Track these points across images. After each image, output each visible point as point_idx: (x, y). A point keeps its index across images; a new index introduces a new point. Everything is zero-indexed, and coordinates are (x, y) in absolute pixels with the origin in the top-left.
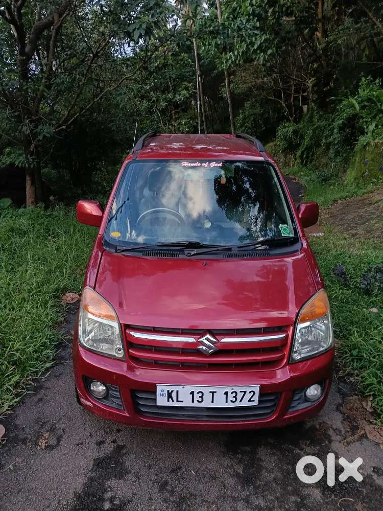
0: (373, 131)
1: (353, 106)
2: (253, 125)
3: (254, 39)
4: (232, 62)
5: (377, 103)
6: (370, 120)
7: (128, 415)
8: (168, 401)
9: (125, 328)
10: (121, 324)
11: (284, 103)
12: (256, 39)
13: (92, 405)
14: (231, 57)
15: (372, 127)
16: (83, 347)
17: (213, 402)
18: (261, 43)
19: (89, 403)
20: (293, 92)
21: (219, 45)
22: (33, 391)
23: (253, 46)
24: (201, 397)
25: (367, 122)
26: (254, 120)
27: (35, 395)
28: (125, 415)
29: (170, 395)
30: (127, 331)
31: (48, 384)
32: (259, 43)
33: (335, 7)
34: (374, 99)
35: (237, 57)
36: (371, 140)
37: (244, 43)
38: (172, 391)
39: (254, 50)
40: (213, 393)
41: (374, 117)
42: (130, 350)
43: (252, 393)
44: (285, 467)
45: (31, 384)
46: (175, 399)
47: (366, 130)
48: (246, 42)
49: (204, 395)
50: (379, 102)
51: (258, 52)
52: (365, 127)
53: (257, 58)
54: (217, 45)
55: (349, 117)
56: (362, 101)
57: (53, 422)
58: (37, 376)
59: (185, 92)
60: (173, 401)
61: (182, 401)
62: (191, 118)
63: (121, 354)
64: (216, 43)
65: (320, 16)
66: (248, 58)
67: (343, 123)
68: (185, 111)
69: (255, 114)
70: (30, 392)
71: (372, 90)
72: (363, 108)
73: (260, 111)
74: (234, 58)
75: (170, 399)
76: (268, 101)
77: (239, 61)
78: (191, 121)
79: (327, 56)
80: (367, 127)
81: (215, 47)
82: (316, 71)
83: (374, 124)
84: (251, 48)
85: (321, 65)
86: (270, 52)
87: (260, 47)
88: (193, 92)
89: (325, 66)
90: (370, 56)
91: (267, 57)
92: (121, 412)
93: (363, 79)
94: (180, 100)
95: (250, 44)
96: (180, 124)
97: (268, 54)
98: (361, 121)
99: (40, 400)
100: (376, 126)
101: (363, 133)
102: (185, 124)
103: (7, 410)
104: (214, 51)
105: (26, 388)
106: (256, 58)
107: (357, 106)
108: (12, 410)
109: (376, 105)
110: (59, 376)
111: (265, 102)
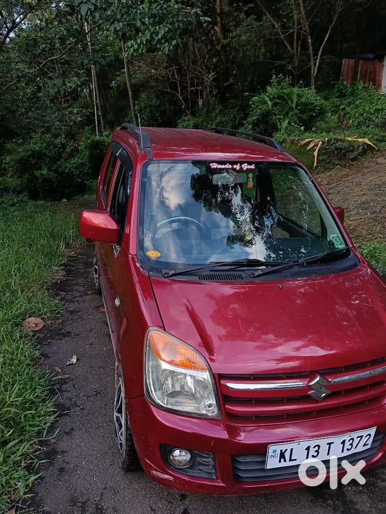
0: (287, 128)
1: (266, 103)
2: (150, 117)
3: (157, 28)
4: (134, 50)
5: (288, 101)
6: (282, 117)
7: (223, 485)
8: (280, 461)
9: (218, 378)
10: (213, 374)
11: (181, 96)
12: (160, 28)
13: (171, 478)
14: (132, 46)
15: (285, 124)
16: (159, 407)
17: (328, 454)
18: (165, 33)
19: (166, 476)
20: (189, 85)
21: (118, 31)
22: (47, 459)
23: (157, 35)
24: (317, 451)
25: (279, 119)
26: (150, 112)
27: (51, 464)
28: (220, 485)
29: (282, 455)
30: (222, 382)
31: (62, 446)
32: (163, 32)
33: (233, 3)
34: (286, 96)
35: (139, 45)
36: (286, 137)
37: (147, 31)
38: (286, 450)
39: (158, 39)
40: (329, 444)
41: (287, 114)
42: (226, 406)
43: (368, 437)
44: (381, 507)
45: (39, 450)
46: (287, 458)
47: (279, 127)
48: (150, 30)
49: (320, 448)
50: (289, 100)
51: (163, 42)
52: (279, 124)
53: (162, 48)
54: (116, 31)
55: (263, 113)
56: (274, 98)
57: (95, 501)
58: (42, 438)
59: (75, 79)
60: (285, 461)
61: (296, 460)
62: (83, 107)
63: (213, 412)
64: (115, 29)
65: (218, 11)
66: (151, 48)
67: (258, 120)
68: (75, 99)
69: (151, 106)
70: (43, 461)
71: (282, 88)
72: (275, 104)
73: (156, 103)
74: (136, 47)
75: (282, 460)
76: (163, 93)
77: (142, 50)
78: (84, 111)
79: (226, 51)
80: (280, 124)
81: (114, 33)
82: (216, 66)
83: (287, 121)
84: (155, 37)
85: (220, 60)
86: (174, 42)
87: (164, 37)
88: (84, 80)
89: (224, 61)
90: (266, 54)
91: (172, 47)
92: (214, 482)
93: (274, 77)
94: (71, 87)
95: (154, 33)
96: (71, 112)
97: (173, 44)
98: (274, 118)
99: (62, 470)
100: (289, 123)
101: (277, 130)
102: (77, 113)
103: (25, 493)
104: (113, 38)
105: (36, 456)
106: (160, 48)
107: (269, 103)
108: (31, 491)
109: (287, 103)
110: (70, 432)
111: (161, 95)
